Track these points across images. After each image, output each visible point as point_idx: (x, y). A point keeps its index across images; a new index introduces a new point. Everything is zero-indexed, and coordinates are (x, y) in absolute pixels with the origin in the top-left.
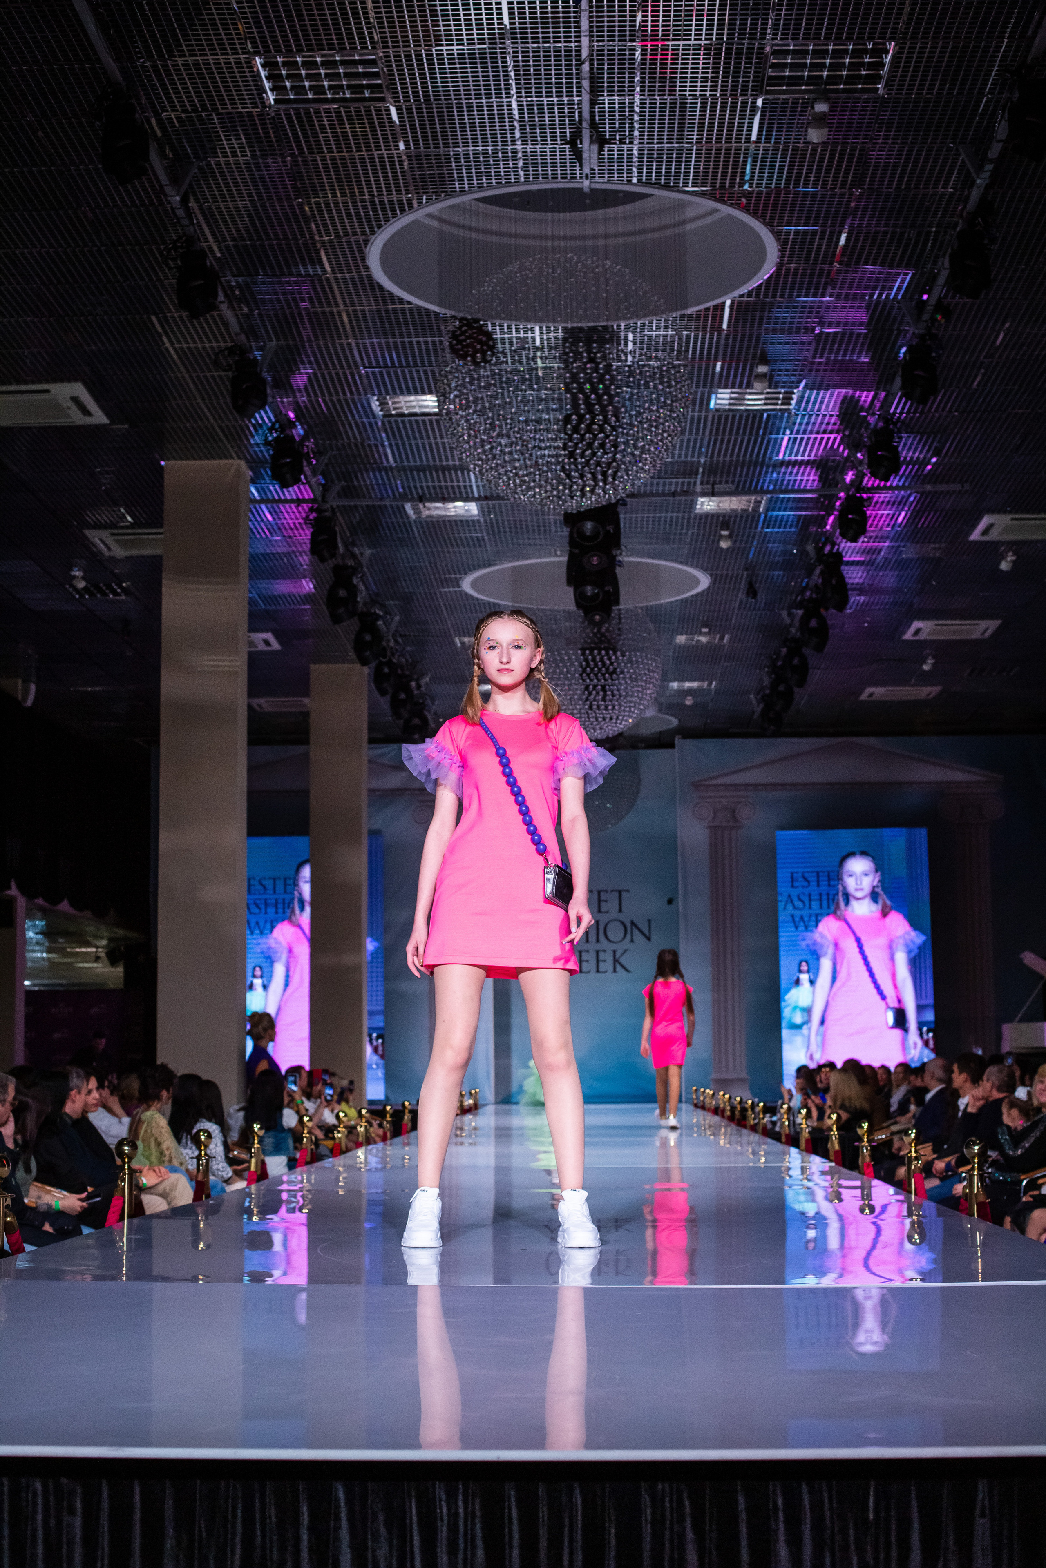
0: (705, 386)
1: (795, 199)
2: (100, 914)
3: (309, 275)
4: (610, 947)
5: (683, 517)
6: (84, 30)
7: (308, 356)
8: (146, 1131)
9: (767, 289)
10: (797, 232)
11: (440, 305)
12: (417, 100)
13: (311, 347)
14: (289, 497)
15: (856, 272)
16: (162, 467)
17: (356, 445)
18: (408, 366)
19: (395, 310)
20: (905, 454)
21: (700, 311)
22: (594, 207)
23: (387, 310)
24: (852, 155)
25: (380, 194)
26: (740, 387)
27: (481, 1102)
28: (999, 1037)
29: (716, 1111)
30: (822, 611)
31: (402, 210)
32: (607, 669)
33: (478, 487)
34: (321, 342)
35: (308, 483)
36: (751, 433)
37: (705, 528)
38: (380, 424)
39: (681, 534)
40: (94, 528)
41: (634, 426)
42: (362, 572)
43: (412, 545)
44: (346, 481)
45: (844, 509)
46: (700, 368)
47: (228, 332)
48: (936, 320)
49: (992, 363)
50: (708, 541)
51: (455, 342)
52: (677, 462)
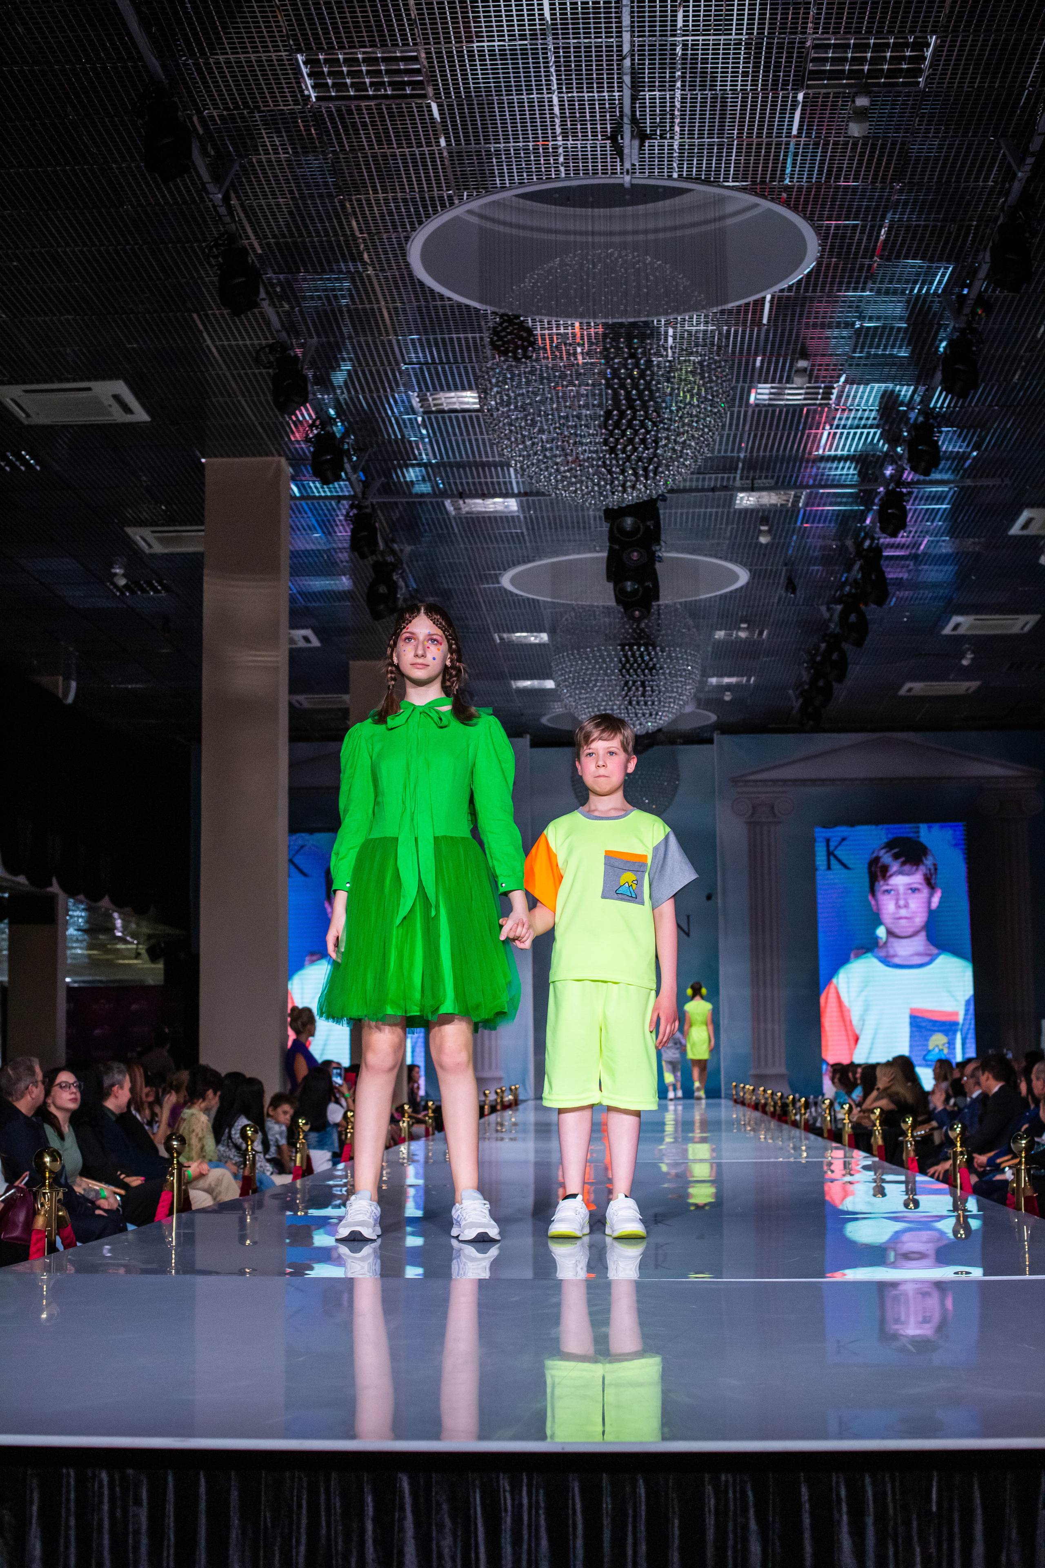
1: (836, 194)
2: (141, 910)
3: (349, 272)
5: (723, 512)
6: (127, 29)
7: (348, 353)
9: (807, 283)
10: (837, 227)
11: (481, 301)
12: (458, 97)
13: (352, 344)
14: (329, 494)
15: (897, 267)
16: (203, 465)
17: (396, 442)
18: (448, 363)
19: (435, 307)
20: (944, 449)
21: (740, 306)
22: (634, 203)
23: (427, 307)
24: (893, 149)
25: (421, 191)
26: (780, 382)
27: (521, 1097)
28: (1039, 1034)
29: (756, 1107)
30: (862, 607)
31: (443, 206)
33: (518, 483)
34: (362, 339)
35: (349, 479)
36: (790, 429)
37: (744, 523)
38: (420, 419)
39: (720, 529)
40: (135, 526)
41: (675, 421)
42: (402, 568)
43: (452, 542)
44: (386, 477)
45: (883, 506)
46: (740, 363)
47: (269, 329)
48: (977, 314)
49: (1032, 356)
50: (747, 536)
51: (495, 338)
52: (717, 458)
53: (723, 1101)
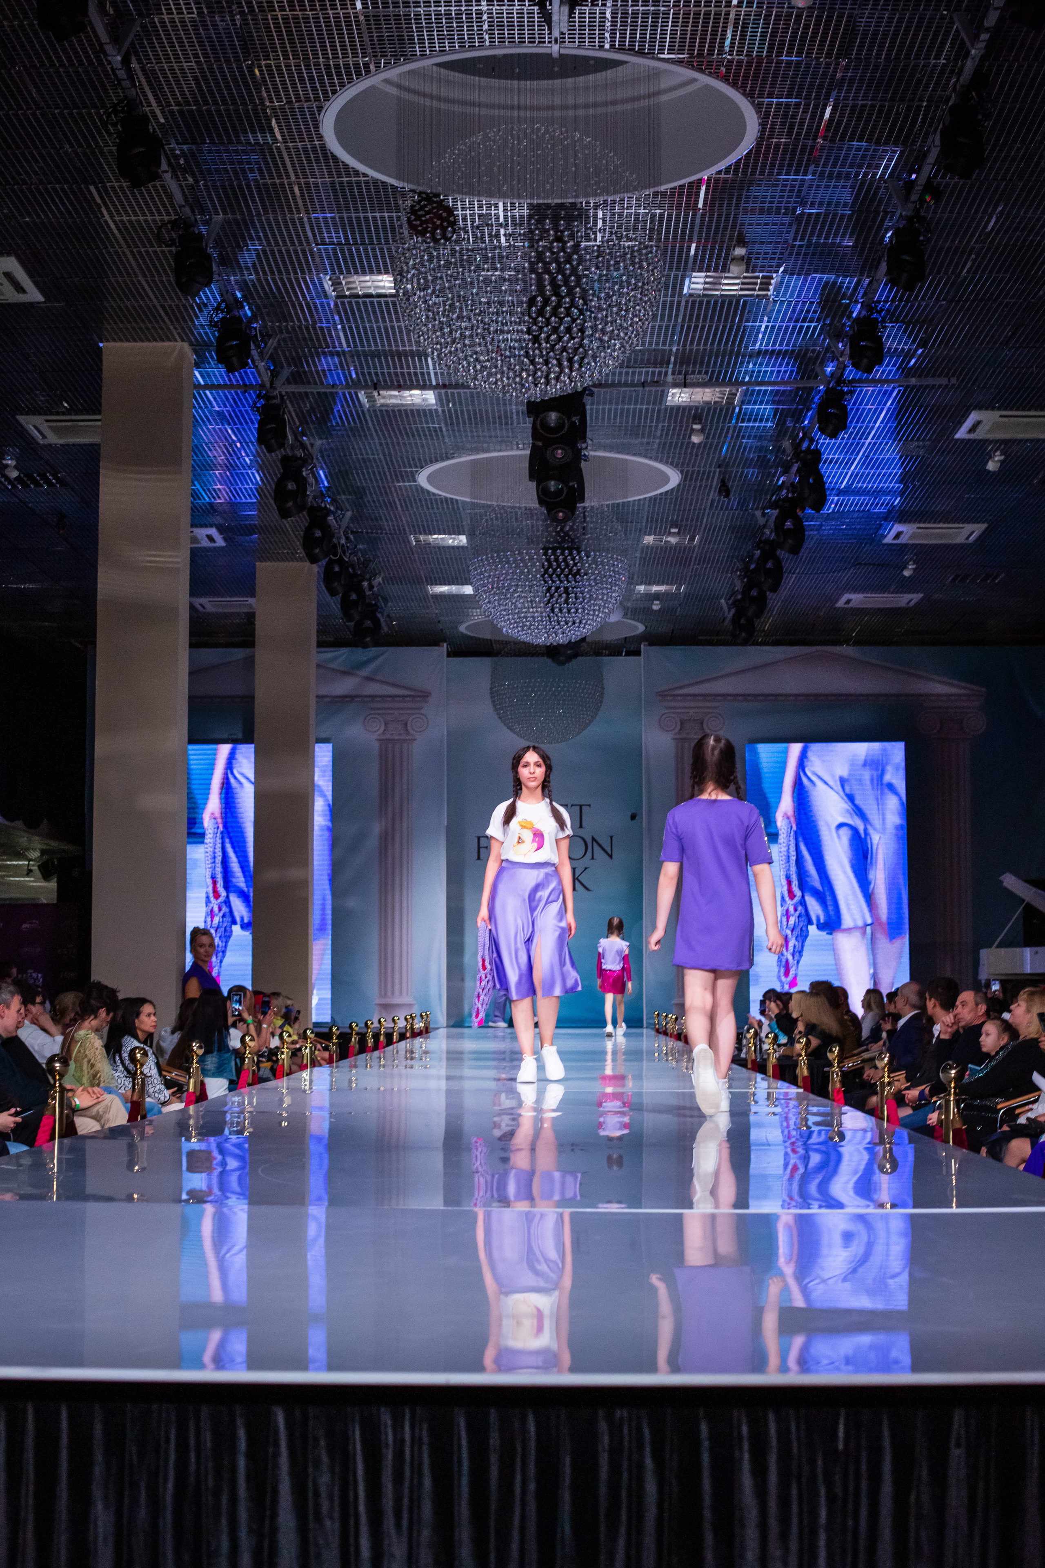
0: (678, 269)
1: (777, 69)
2: (32, 825)
3: (258, 144)
5: (653, 410)
7: (257, 232)
8: (79, 1051)
9: (746, 165)
10: (779, 105)
11: (398, 178)
13: (260, 221)
14: (235, 382)
15: (841, 149)
16: (100, 349)
17: (307, 328)
18: (363, 244)
19: (350, 183)
20: (888, 346)
21: (675, 188)
22: (563, 75)
23: (341, 183)
24: (839, 22)
25: (336, 57)
26: (716, 271)
27: (432, 1026)
28: (976, 963)
30: (799, 513)
31: (359, 74)
32: (571, 571)
33: (436, 374)
34: (271, 217)
35: (256, 367)
36: (726, 320)
37: (675, 421)
38: (332, 304)
39: (651, 427)
40: (27, 414)
42: (312, 463)
43: (366, 436)
44: (296, 366)
45: (822, 406)
46: (673, 251)
47: (172, 204)
48: (925, 201)
49: (983, 248)
50: (679, 435)
51: (413, 217)
52: (648, 350)
53: (645, 1030)
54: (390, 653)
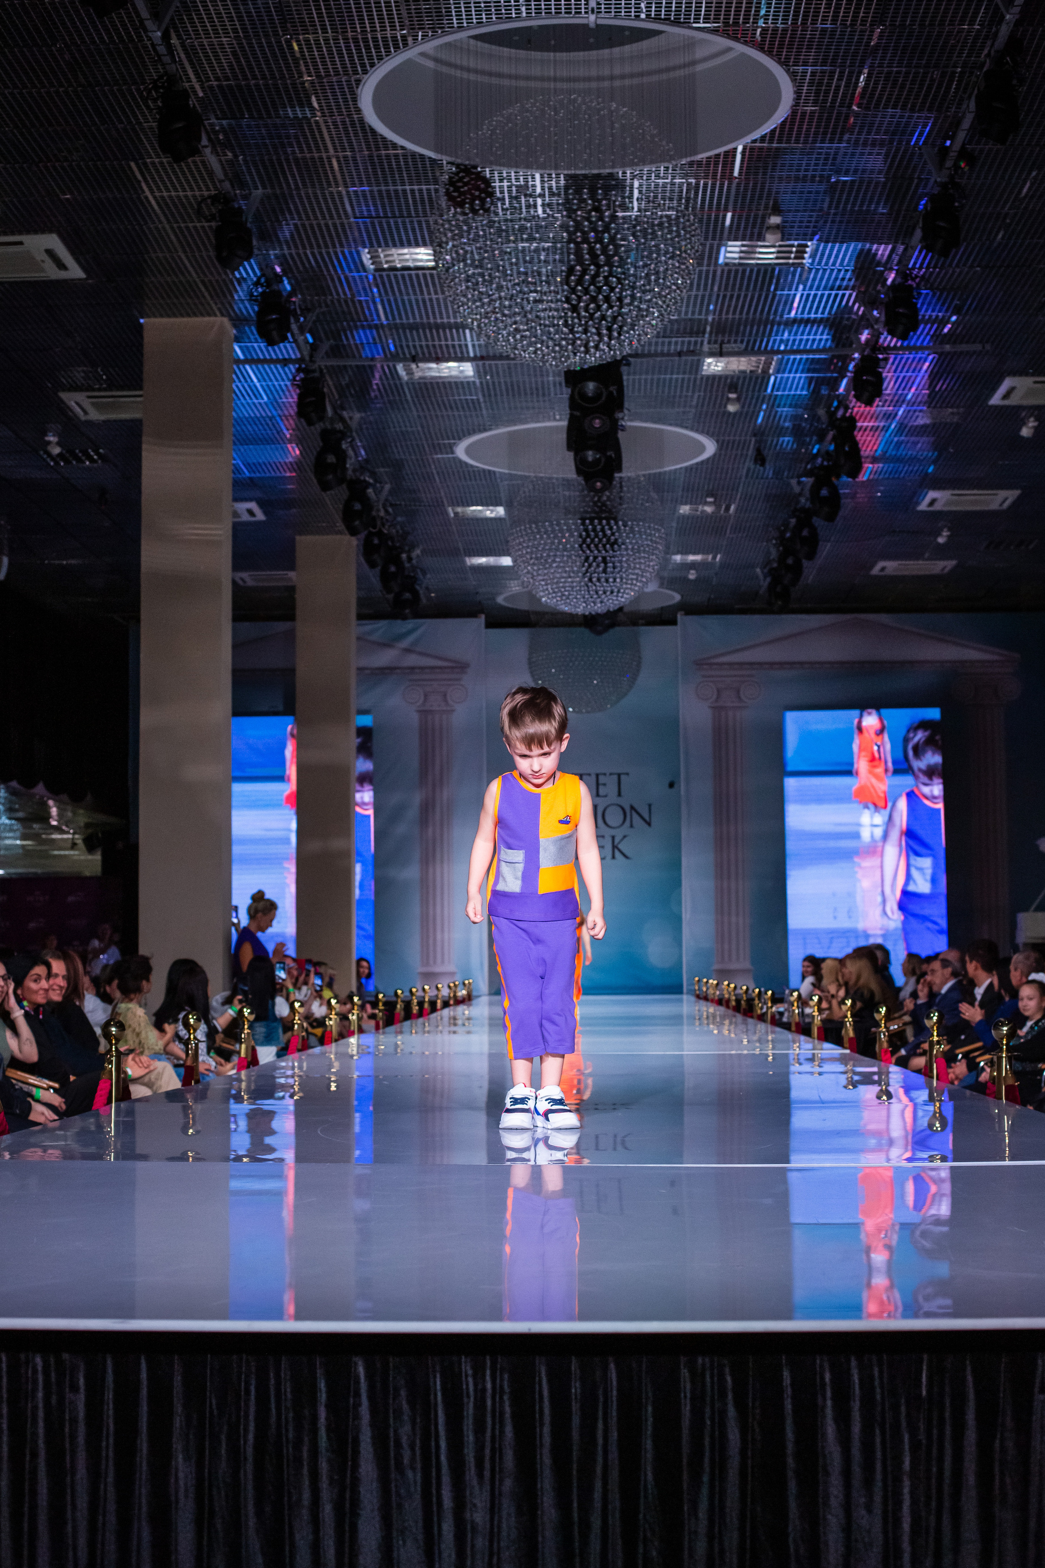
0: (714, 239)
1: (813, 36)
2: (76, 797)
3: (296, 118)
4: (608, 832)
5: (689, 379)
7: (295, 205)
9: (781, 133)
10: (813, 74)
11: (437, 150)
13: (300, 195)
14: (274, 357)
15: (876, 116)
16: (141, 325)
17: (346, 301)
18: (401, 216)
19: (388, 156)
20: (925, 312)
21: (710, 157)
22: (598, 46)
23: (379, 156)
25: (374, 30)
26: (751, 239)
27: (474, 993)
28: (1013, 926)
29: (720, 1002)
30: (834, 479)
31: (396, 47)
33: (474, 346)
34: (310, 190)
35: (295, 341)
36: (761, 289)
37: (711, 392)
38: (371, 277)
39: (687, 396)
40: (69, 390)
41: (641, 278)
42: (351, 436)
43: (404, 409)
44: (334, 340)
45: (858, 371)
46: (709, 219)
47: (212, 179)
48: (960, 167)
49: (1017, 214)
50: (715, 404)
51: (452, 189)
52: (685, 320)
53: (685, 997)
54: (427, 624)
